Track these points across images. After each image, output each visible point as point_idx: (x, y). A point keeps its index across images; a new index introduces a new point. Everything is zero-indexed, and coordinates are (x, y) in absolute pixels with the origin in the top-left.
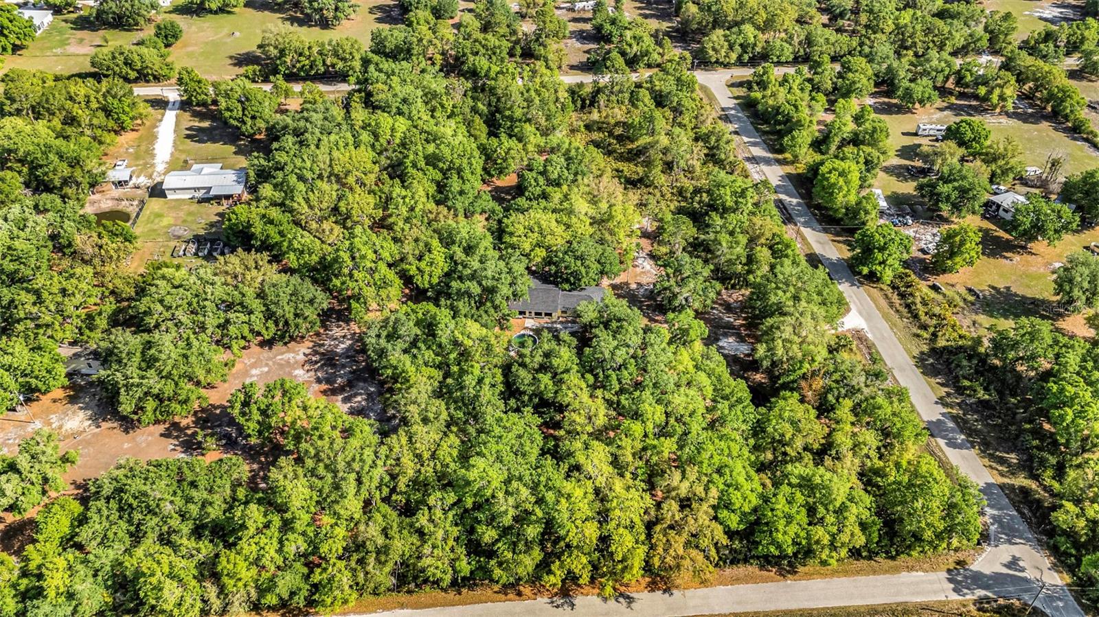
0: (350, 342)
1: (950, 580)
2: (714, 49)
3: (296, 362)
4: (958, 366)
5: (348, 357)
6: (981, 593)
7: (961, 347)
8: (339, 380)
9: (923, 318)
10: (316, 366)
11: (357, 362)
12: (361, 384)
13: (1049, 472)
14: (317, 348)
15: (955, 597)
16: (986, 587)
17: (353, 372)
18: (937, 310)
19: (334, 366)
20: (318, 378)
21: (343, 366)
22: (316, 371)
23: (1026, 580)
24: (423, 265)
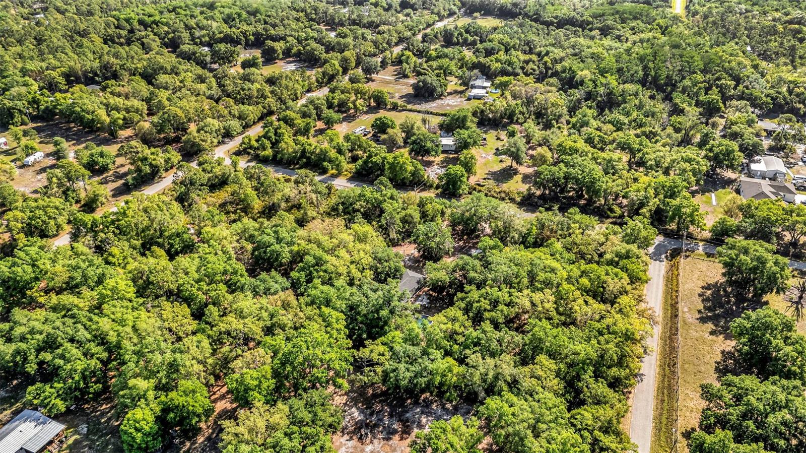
0: (354, 409)
1: (655, 260)
2: (203, 141)
3: (355, 447)
4: (536, 202)
5: (372, 414)
6: (663, 256)
7: (524, 197)
8: (395, 426)
9: (498, 196)
10: (370, 436)
11: (381, 411)
12: (408, 415)
13: (609, 213)
14: (346, 431)
15: (664, 263)
16: (661, 255)
17: (391, 416)
18: (498, 190)
19: (376, 426)
20: (384, 439)
21: (381, 420)
22: (375, 438)
23: (658, 245)
24: (335, 325)
